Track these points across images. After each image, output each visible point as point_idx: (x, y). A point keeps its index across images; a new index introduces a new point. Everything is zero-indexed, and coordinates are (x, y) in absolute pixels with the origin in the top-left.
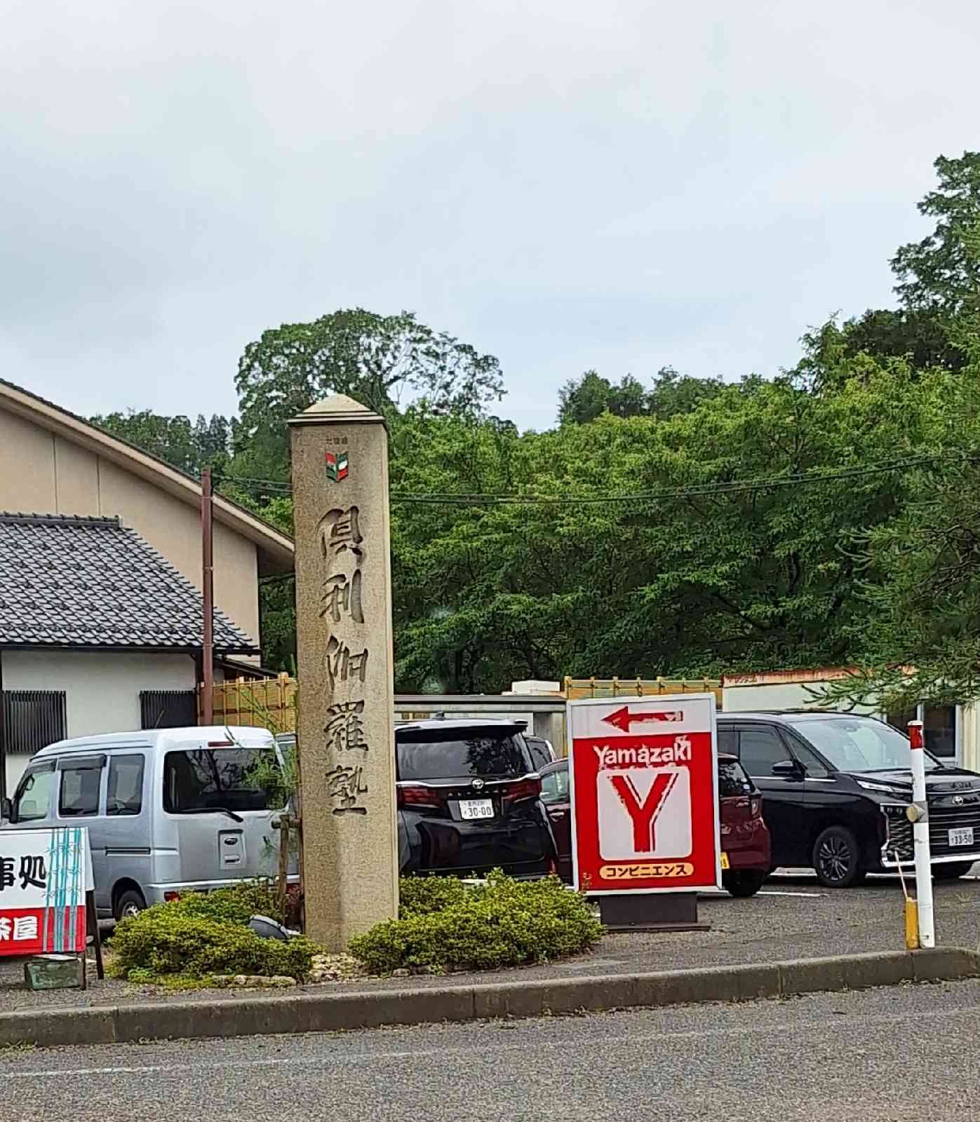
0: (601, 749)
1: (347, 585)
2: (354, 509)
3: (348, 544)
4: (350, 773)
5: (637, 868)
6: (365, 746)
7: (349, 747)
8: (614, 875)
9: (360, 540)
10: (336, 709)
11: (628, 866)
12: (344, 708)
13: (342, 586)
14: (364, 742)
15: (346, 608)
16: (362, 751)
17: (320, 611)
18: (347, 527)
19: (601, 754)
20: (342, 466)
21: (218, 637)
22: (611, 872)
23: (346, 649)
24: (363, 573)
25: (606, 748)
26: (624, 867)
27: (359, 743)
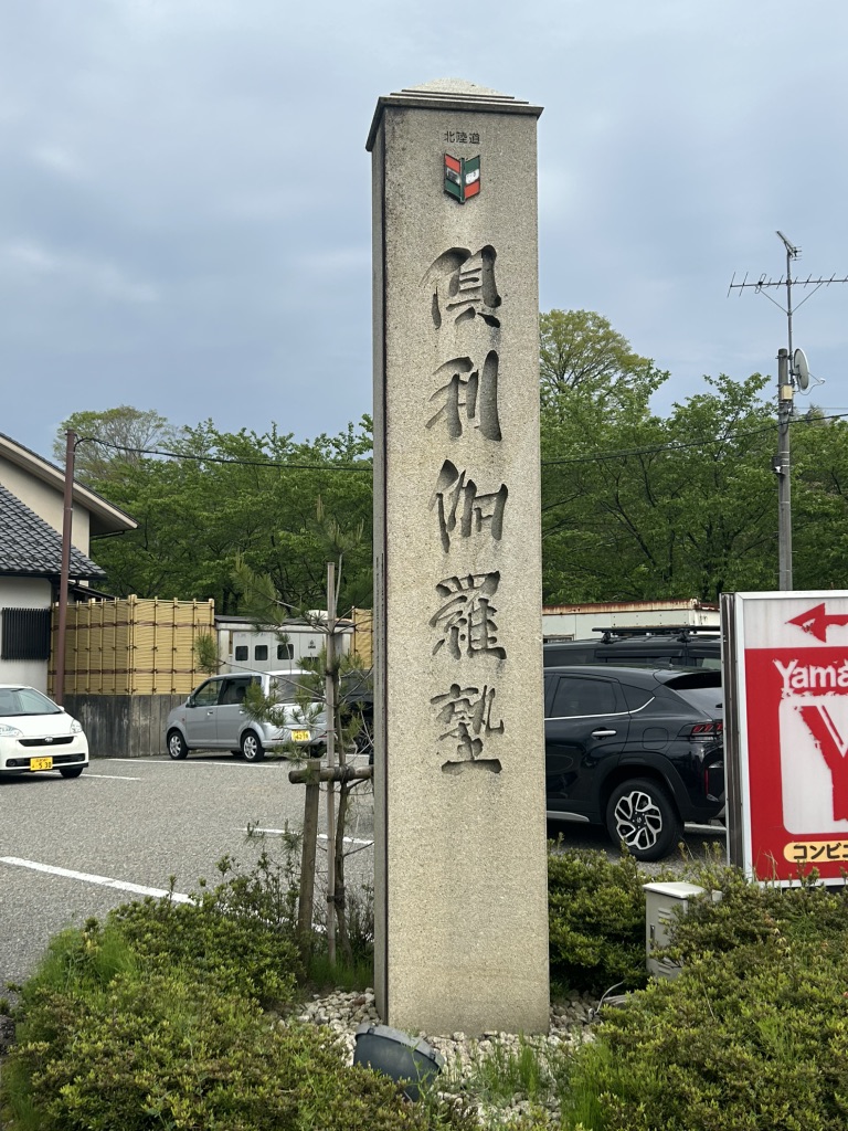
0: (786, 666)
1: (475, 376)
2: (488, 253)
3: (478, 307)
4: (474, 699)
5: (839, 845)
6: (501, 653)
7: (472, 651)
8: (805, 857)
9: (497, 302)
10: (452, 586)
11: (825, 844)
12: (465, 585)
13: (465, 377)
14: (499, 644)
15: (472, 415)
16: (494, 659)
17: (427, 418)
18: (476, 280)
19: (785, 673)
20: (470, 178)
21: (73, 566)
22: (800, 852)
23: (471, 483)
24: (501, 357)
25: (793, 664)
26: (819, 845)
27: (490, 646)
